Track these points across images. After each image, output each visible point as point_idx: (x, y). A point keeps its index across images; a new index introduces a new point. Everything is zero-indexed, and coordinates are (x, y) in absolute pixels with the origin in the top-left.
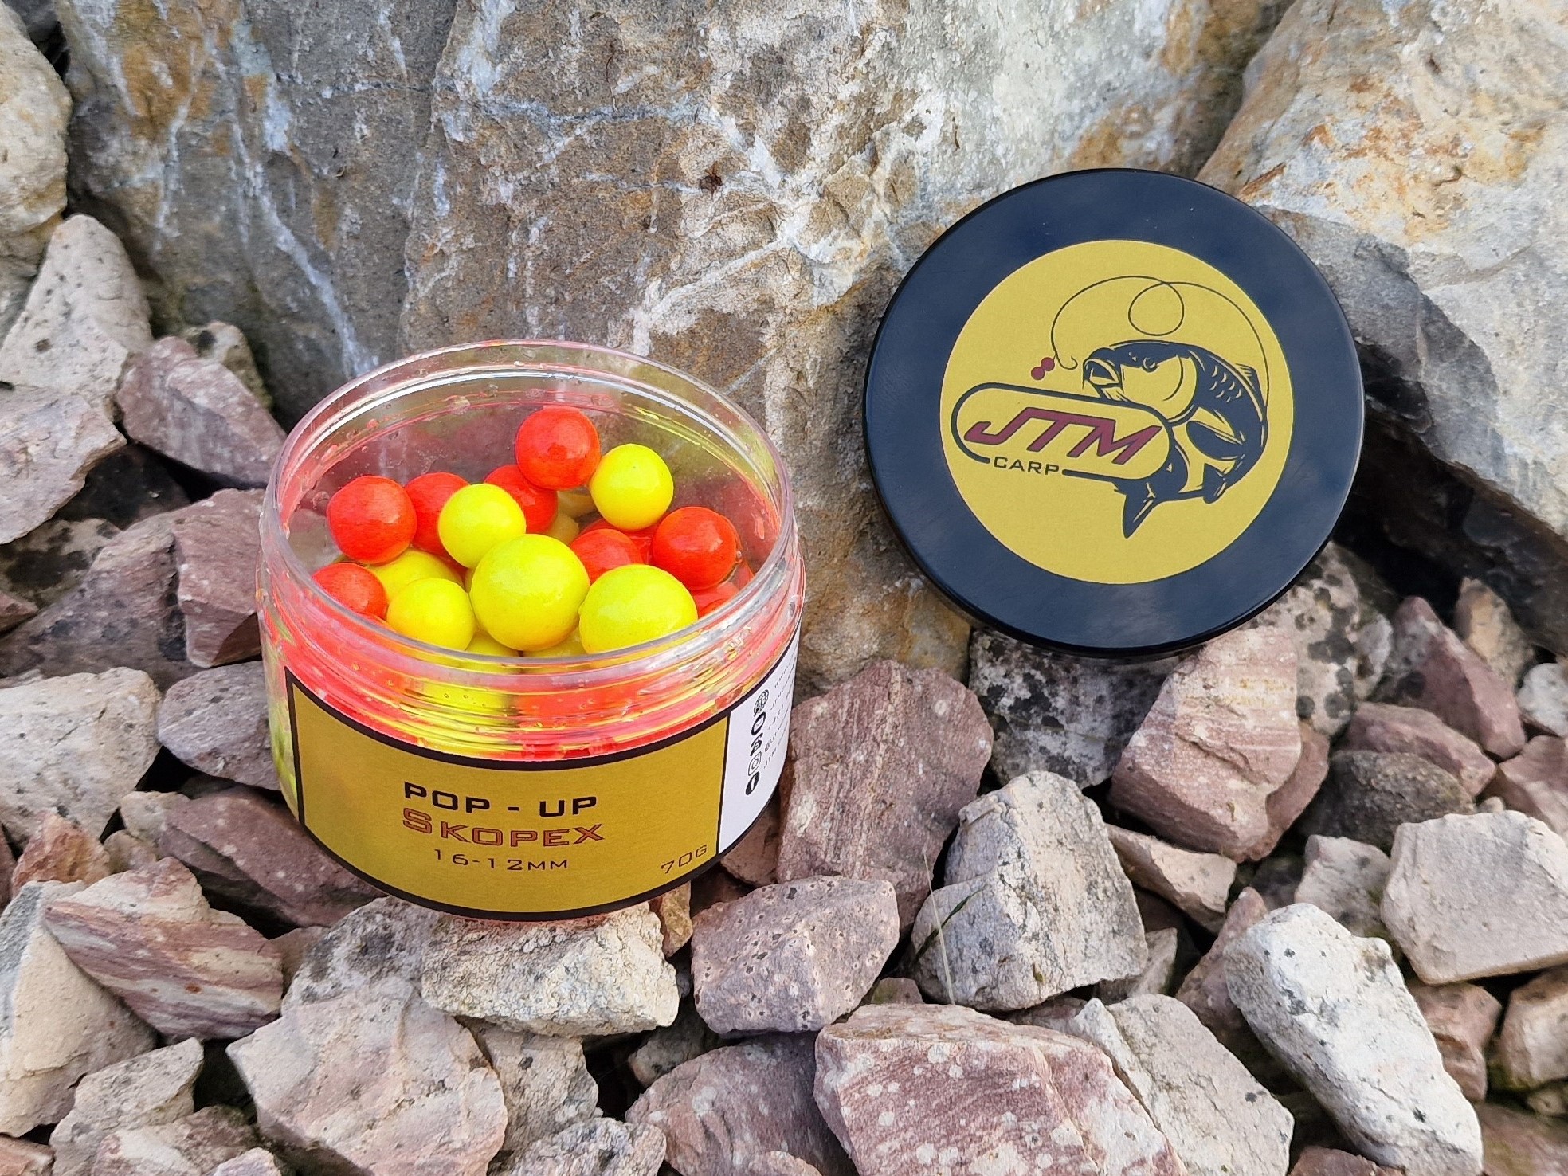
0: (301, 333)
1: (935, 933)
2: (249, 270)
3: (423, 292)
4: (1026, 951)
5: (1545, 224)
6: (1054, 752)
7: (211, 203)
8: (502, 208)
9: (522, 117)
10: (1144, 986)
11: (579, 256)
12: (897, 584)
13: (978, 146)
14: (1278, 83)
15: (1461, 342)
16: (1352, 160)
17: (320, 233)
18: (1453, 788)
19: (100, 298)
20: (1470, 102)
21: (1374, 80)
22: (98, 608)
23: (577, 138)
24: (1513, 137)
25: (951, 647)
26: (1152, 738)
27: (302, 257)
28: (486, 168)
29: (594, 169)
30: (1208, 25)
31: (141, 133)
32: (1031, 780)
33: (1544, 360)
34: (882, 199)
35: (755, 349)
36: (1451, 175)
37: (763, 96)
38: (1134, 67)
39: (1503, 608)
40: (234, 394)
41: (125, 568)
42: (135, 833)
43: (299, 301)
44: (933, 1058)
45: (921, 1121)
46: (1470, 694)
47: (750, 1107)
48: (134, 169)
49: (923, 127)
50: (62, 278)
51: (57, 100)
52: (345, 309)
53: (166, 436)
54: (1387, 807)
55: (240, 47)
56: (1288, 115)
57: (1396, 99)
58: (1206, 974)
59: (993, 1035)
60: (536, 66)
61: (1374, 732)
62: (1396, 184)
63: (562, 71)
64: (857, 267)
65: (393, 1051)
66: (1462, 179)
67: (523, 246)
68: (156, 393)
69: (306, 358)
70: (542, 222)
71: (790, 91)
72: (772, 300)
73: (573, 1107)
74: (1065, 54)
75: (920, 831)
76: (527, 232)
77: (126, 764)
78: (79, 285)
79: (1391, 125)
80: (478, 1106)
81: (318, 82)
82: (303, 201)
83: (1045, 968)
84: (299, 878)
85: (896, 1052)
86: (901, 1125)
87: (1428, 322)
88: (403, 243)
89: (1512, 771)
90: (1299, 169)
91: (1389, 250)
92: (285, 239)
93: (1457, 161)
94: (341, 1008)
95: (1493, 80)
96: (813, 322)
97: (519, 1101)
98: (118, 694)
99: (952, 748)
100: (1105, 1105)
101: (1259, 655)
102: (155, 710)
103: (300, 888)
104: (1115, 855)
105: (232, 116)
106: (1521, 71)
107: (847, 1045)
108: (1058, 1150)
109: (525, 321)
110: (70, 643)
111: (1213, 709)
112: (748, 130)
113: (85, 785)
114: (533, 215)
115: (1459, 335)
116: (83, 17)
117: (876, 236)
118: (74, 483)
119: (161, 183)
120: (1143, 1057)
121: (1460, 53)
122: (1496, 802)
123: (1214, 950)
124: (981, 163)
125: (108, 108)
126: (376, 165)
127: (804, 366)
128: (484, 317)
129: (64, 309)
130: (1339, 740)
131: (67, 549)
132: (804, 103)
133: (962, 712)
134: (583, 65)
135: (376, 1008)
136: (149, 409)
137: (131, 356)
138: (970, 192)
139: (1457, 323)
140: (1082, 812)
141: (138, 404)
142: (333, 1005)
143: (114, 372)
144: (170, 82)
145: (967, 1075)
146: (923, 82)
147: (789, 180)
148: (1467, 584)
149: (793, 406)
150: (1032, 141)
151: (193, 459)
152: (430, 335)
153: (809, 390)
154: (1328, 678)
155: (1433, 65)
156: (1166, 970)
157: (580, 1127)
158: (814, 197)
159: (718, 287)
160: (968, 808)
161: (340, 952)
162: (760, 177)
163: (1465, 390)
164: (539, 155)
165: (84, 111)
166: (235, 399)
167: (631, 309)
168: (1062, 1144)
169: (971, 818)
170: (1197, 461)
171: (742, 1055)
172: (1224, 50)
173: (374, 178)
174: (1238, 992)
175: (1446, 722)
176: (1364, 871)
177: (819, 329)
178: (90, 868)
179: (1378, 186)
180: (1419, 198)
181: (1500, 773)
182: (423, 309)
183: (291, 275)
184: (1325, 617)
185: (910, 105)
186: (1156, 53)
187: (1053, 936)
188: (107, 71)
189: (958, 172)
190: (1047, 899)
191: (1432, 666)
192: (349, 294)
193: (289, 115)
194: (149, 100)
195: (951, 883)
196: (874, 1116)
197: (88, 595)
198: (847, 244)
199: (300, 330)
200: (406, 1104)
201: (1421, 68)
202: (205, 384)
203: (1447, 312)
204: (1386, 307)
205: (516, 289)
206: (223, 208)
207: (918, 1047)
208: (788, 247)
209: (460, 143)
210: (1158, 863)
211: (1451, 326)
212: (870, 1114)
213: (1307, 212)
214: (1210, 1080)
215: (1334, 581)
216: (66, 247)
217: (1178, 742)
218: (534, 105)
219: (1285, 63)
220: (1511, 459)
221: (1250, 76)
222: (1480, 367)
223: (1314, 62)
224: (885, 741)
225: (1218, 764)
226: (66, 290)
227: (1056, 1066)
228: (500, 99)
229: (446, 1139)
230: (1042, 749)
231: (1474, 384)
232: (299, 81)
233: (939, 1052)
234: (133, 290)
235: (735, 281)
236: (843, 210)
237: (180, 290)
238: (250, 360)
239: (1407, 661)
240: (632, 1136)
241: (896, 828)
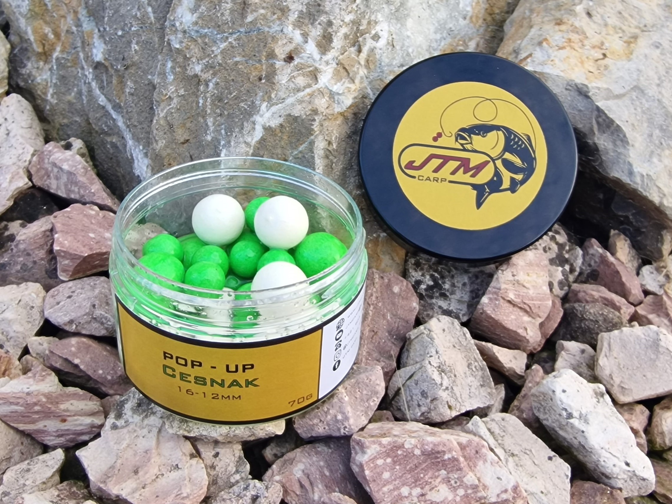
0: (109, 140)
1: (399, 389)
2: (87, 115)
3: (162, 115)
4: (444, 395)
5: (643, 76)
6: (445, 308)
7: (70, 87)
8: (196, 76)
9: (205, 36)
10: (494, 410)
11: (231, 94)
12: (374, 235)
13: (402, 47)
14: (521, 26)
15: (613, 124)
16: (561, 51)
17: (117, 95)
18: (618, 317)
19: (22, 127)
20: (604, 29)
21: (565, 20)
22: (19, 256)
23: (230, 43)
24: (625, 42)
25: (398, 264)
26: (490, 299)
27: (109, 107)
28: (189, 59)
29: (237, 55)
30: (487, 9)
31: (41, 59)
32: (438, 319)
33: (647, 132)
34: (363, 67)
35: (310, 132)
36: (602, 57)
37: (311, 21)
38: (460, 22)
39: (629, 242)
40: (79, 164)
41: (31, 238)
42: (34, 355)
43: (108, 126)
44: (407, 446)
45: (402, 476)
46: (621, 278)
47: (320, 472)
48: (37, 75)
49: (379, 37)
50: (6, 119)
51: (4, 45)
52: (128, 126)
53: (50, 183)
54: (592, 327)
55: (82, 19)
56: (528, 37)
57: (576, 27)
58: (521, 403)
59: (433, 434)
60: (211, 13)
61: (581, 295)
62: (580, 60)
63: (222, 14)
64: (353, 96)
65: (154, 451)
66: (606, 59)
67: (205, 92)
68: (47, 166)
69: (111, 151)
70: (214, 81)
71: (323, 18)
72: (317, 109)
73: (238, 475)
74: (433, 14)
75: (390, 344)
76: (207, 85)
77: (30, 325)
78: (13, 122)
79: (575, 37)
80: (194, 476)
81: (116, 29)
82: (110, 83)
83: (452, 403)
84: (108, 374)
85: (389, 443)
86: (393, 478)
87: (598, 116)
88: (153, 95)
89: (641, 310)
90: (538, 54)
91: (581, 86)
92: (102, 100)
93: (603, 51)
94: (129, 432)
95: (613, 21)
96: (336, 119)
97: (213, 473)
98: (26, 293)
99: (401, 307)
100: (487, 464)
101: (533, 262)
102: (44, 300)
103: (109, 378)
104: (478, 352)
105: (79, 49)
106: (624, 17)
107: (367, 441)
108: (467, 487)
109: (207, 125)
110: (6, 272)
111: (516, 285)
112: (305, 36)
113: (12, 334)
114: (210, 78)
115: (612, 121)
116: (15, 10)
117: (361, 83)
118: (8, 202)
119: (49, 80)
120: (500, 441)
121: (599, 10)
122: (635, 323)
123: (523, 393)
124: (403, 54)
125: (26, 49)
126: (141, 62)
127: (331, 139)
128: (188, 125)
129: (7, 132)
130: (565, 300)
131: (7, 233)
132: (330, 24)
133: (405, 291)
134: (232, 11)
135: (145, 431)
136: (43, 172)
137: (35, 151)
138: (399, 67)
139: (611, 116)
140: (462, 333)
141: (38, 171)
142: (125, 430)
143: (28, 157)
144: (52, 36)
145: (423, 453)
146: (380, 17)
147: (323, 57)
148: (613, 232)
149: (327, 157)
150: (422, 49)
151: (62, 193)
152: (165, 133)
153: (334, 150)
154: (558, 273)
155: (589, 14)
156: (502, 402)
157: (242, 485)
158: (334, 65)
159: (293, 105)
160: (411, 333)
161: (128, 406)
162: (311, 57)
163: (615, 145)
164: (213, 51)
165: (16, 51)
166: (80, 166)
167: (254, 116)
168: (469, 484)
169: (413, 337)
170: (507, 176)
171: (315, 448)
172: (493, 19)
173: (140, 68)
174: (539, 410)
175: (610, 290)
176: (584, 355)
177: (338, 122)
178: (13, 371)
179: (573, 61)
180: (590, 66)
181: (636, 312)
182: (162, 122)
183: (104, 115)
184: (555, 247)
185: (374, 27)
186: (468, 18)
187: (454, 388)
188: (26, 33)
189: (394, 58)
190: (451, 371)
191: (602, 267)
192: (129, 119)
193: (103, 45)
194: (44, 45)
195: (404, 367)
196: (380, 474)
197: (14, 251)
198: (349, 85)
199: (109, 139)
200: (160, 476)
201: (584, 15)
202: (67, 160)
203: (606, 112)
204: (580, 111)
205: (202, 111)
206: (75, 89)
207: (400, 441)
208: (324, 87)
209: (178, 49)
210: (497, 354)
211: (608, 118)
212: (378, 473)
213: (544, 71)
214: (531, 451)
215: (557, 232)
216: (8, 106)
217: (502, 300)
218: (210, 30)
219: (524, 18)
220: (637, 174)
221: (507, 27)
222: (621, 136)
223: (537, 16)
224: (373, 304)
225: (519, 310)
226: (7, 124)
227: (463, 447)
228: (196, 28)
229: (179, 493)
230: (440, 307)
231: (619, 143)
232: (108, 29)
233: (409, 443)
234: (37, 125)
235: (301, 102)
236: (347, 71)
237: (57, 126)
238: (87, 154)
239: (590, 265)
240: (267, 488)
241: (379, 343)
